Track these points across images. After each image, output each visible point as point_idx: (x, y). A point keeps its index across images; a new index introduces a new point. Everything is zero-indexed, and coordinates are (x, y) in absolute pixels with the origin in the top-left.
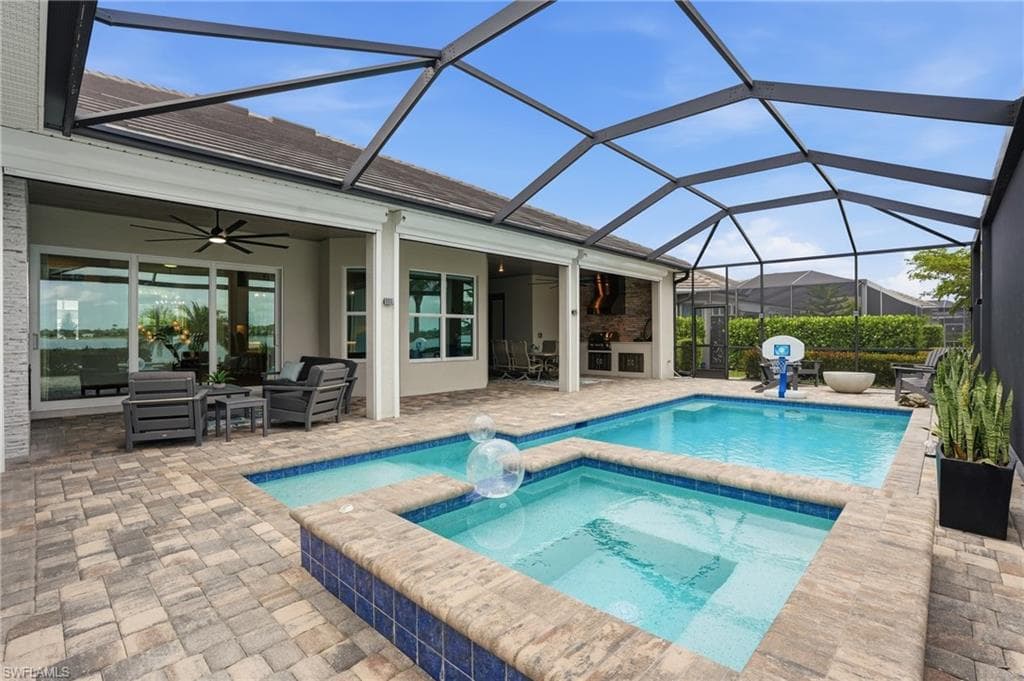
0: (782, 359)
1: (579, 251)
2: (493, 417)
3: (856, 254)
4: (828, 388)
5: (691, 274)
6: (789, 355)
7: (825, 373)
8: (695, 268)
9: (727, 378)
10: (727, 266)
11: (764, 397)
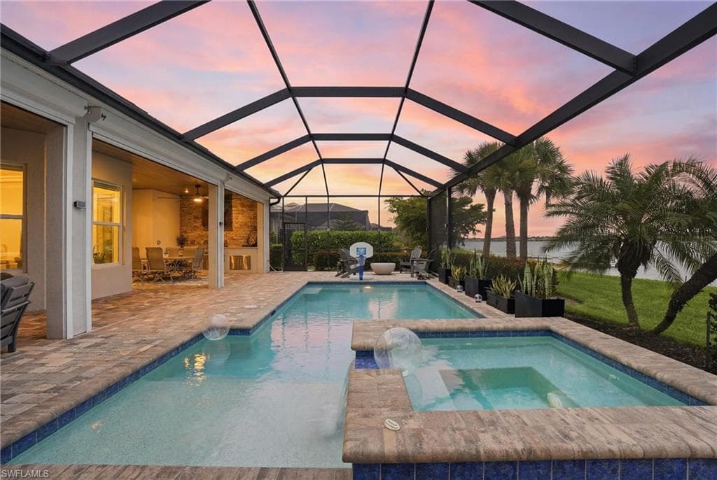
0: (361, 256)
1: (228, 174)
2: (227, 316)
3: (379, 196)
4: (373, 273)
5: (281, 200)
6: (365, 254)
7: (372, 264)
8: (285, 196)
9: (306, 271)
10: (306, 196)
11: (350, 281)
